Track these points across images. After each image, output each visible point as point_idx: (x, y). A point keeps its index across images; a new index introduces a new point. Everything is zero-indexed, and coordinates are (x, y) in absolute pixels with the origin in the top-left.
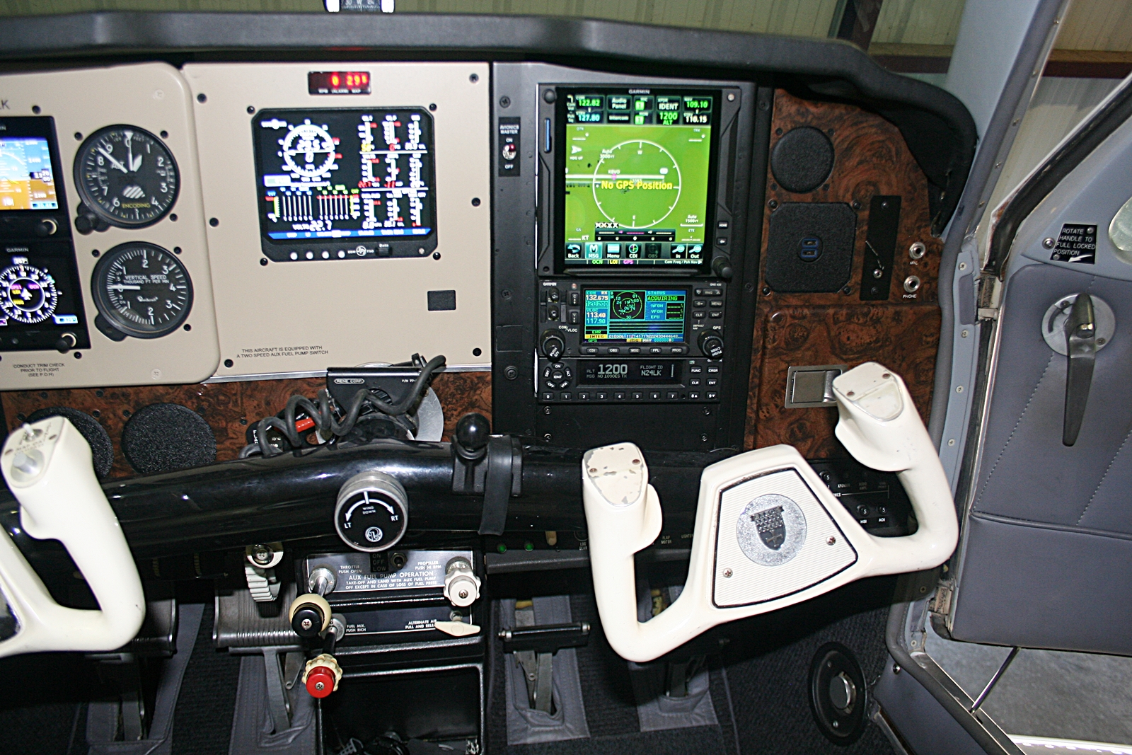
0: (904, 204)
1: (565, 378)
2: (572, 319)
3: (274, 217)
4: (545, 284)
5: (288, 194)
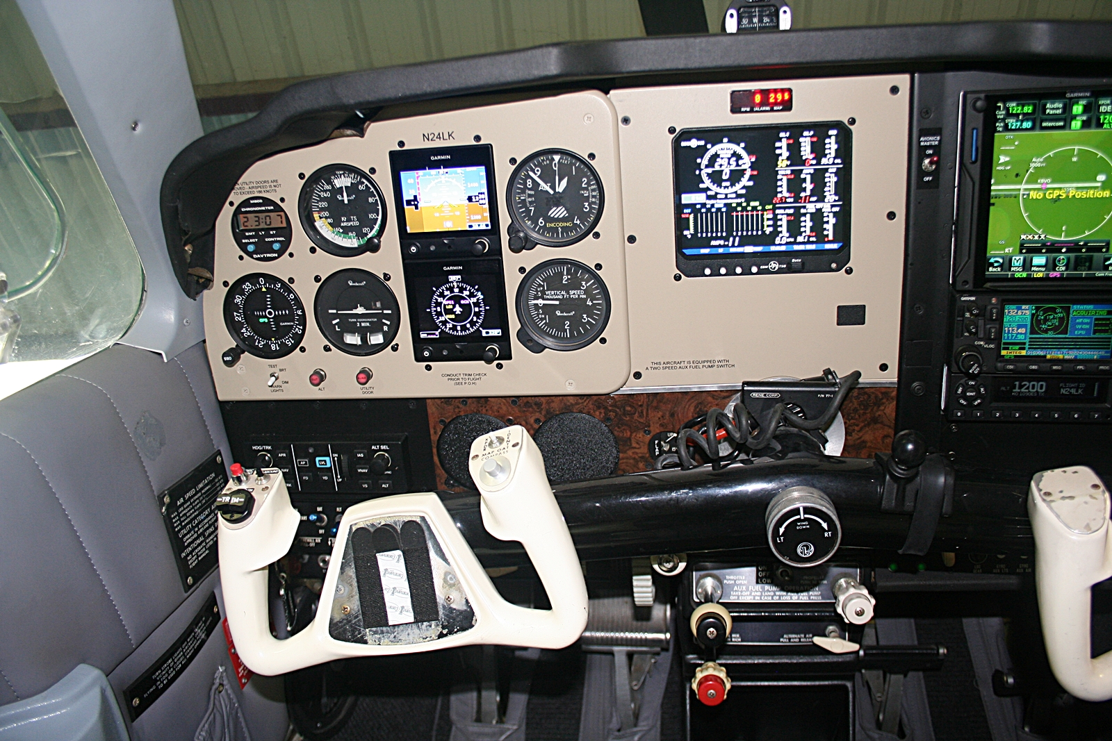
1: (979, 395)
2: (990, 335)
3: (688, 233)
4: (963, 299)
5: (704, 210)
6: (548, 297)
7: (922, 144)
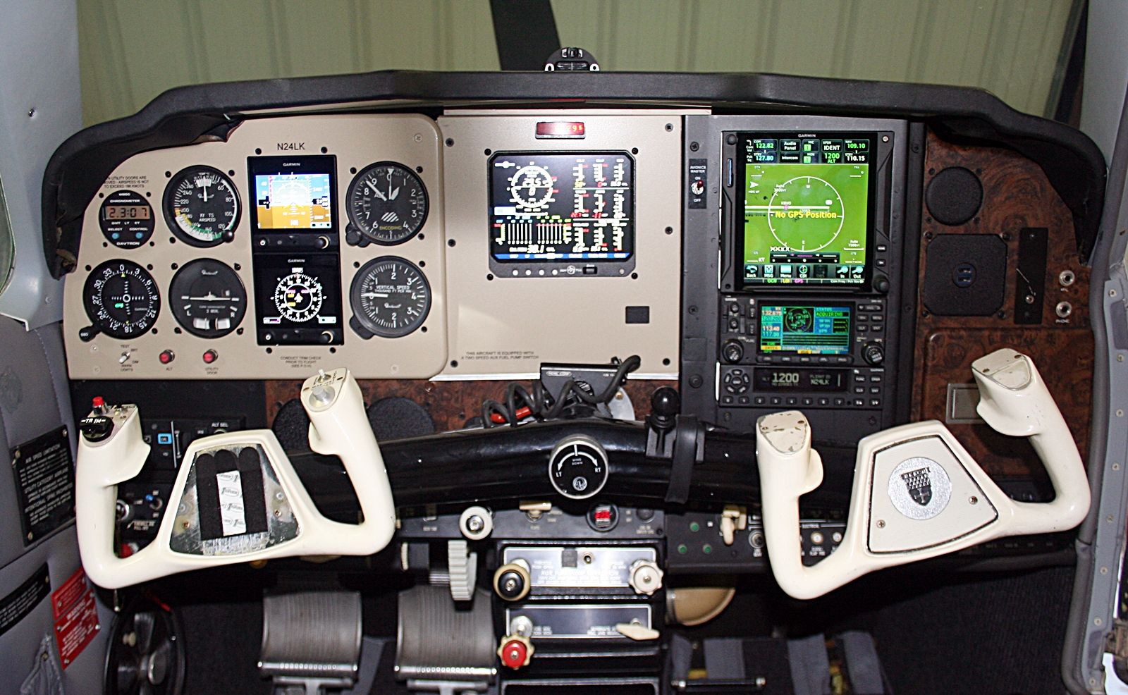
0: (1050, 235)
1: (744, 384)
2: (750, 331)
3: (500, 241)
4: (727, 300)
5: (513, 221)
6: (378, 291)
7: (692, 171)
